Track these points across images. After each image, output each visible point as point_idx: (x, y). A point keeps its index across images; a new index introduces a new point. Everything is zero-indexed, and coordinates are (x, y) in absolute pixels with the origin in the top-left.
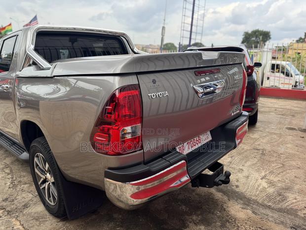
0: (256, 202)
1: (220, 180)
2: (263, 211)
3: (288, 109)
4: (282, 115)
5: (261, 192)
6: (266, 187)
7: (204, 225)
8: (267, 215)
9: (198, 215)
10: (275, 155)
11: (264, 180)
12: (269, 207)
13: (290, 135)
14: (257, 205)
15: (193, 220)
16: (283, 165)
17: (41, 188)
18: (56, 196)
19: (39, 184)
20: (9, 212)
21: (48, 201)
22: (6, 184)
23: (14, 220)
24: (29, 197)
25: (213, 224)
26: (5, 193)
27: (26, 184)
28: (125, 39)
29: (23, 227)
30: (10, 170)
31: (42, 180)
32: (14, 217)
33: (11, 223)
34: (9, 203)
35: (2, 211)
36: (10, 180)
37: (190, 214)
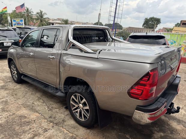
0: (183, 121)
1: (174, 111)
5: (184, 116)
6: (185, 113)
7: (162, 132)
9: (157, 128)
10: (184, 96)
11: (183, 110)
14: (184, 123)
15: (155, 130)
17: (73, 112)
18: (88, 116)
19: (72, 109)
20: (56, 124)
21: (79, 119)
22: (45, 108)
23: (61, 128)
24: (63, 116)
25: (167, 132)
26: (48, 114)
27: (56, 109)
28: (108, 31)
29: (69, 132)
30: (43, 100)
31: (76, 107)
32: (61, 127)
33: (61, 130)
34: (53, 119)
35: (52, 123)
36: (46, 106)
37: (153, 127)
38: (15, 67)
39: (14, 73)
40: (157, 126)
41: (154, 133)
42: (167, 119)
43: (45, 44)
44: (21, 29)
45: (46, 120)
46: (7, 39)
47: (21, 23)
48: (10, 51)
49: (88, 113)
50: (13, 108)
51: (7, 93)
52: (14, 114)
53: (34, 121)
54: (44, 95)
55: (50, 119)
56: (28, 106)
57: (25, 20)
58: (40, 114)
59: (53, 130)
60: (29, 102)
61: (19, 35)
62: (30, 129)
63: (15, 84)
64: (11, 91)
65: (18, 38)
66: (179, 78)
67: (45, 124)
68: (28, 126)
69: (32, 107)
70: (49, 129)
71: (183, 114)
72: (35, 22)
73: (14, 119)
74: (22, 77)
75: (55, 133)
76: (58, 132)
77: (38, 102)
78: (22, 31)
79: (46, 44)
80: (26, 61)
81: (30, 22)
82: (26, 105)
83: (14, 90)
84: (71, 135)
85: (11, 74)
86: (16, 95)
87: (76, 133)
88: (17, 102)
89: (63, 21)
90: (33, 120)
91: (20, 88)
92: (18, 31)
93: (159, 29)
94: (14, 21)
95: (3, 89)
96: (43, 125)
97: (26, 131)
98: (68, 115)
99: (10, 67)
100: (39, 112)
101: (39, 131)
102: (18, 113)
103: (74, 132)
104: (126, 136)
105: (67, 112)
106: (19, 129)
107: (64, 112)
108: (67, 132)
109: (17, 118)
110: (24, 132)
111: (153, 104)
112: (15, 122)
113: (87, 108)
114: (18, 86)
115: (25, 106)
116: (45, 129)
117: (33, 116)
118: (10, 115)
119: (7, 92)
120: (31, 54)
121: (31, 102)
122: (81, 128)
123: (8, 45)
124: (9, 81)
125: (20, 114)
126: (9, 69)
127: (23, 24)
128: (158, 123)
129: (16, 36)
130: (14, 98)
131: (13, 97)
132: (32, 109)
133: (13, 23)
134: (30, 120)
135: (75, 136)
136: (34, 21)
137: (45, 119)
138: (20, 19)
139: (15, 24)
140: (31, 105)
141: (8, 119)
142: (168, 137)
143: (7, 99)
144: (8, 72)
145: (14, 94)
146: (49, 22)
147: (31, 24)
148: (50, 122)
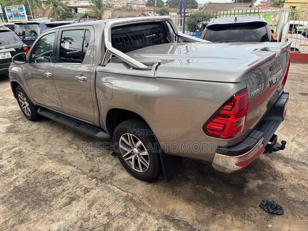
0: (292, 160)
1: (278, 147)
2: (300, 167)
3: (296, 74)
4: (292, 80)
5: (295, 152)
6: (297, 148)
7: (260, 179)
8: (305, 170)
9: (253, 173)
10: (297, 120)
11: (294, 142)
12: (304, 163)
13: (304, 101)
14: (295, 163)
15: (251, 177)
16: (306, 128)
17: (125, 160)
18: (148, 166)
19: (123, 156)
20: (102, 180)
21: (135, 169)
22: (82, 158)
23: (110, 185)
24: (110, 167)
25: (267, 179)
26: (87, 166)
27: (99, 157)
28: (170, 23)
29: (122, 190)
30: (77, 145)
31: (128, 153)
32: (109, 183)
33: (110, 188)
34: (97, 173)
35: (95, 179)
36: (83, 155)
37: (247, 173)
38: (25, 95)
39: (24, 105)
40: (253, 171)
41: (248, 182)
42: (269, 159)
43: (67, 53)
44: (23, 26)
45: (85, 176)
46: (3, 47)
47: (20, 13)
48: (12, 69)
49: (148, 161)
50: (33, 162)
51: (19, 139)
52: (36, 170)
53: (68, 178)
54: (77, 137)
55: (91, 174)
56: (55, 157)
57: (26, 6)
58: (76, 167)
59: (98, 190)
60: (55, 150)
61: (22, 37)
62: (64, 190)
63: (29, 123)
64: (25, 136)
65: (20, 44)
66: (286, 95)
67: (84, 182)
68: (60, 187)
69: (62, 157)
70: (92, 189)
71: (293, 148)
72: (45, 8)
73: (37, 178)
74: (38, 111)
75: (101, 193)
76: (106, 192)
77: (69, 149)
78: (24, 30)
79: (69, 54)
80: (40, 83)
81: (36, 8)
82: (51, 154)
83: (28, 133)
84: (125, 194)
85: (19, 106)
86: (33, 140)
87: (132, 191)
88: (37, 152)
89: (93, 3)
90: (65, 177)
91: (38, 129)
92: (19, 29)
93: (262, 2)
94: (8, 10)
95: (11, 132)
96: (81, 183)
97: (58, 194)
98: (117, 164)
99: (16, 96)
100: (73, 164)
101: (78, 193)
102: (41, 168)
103: (129, 189)
104: (206, 190)
105: (116, 161)
106: (47, 192)
107: (112, 160)
108: (119, 190)
109: (41, 176)
110: (55, 196)
111: (242, 142)
112: (39, 182)
113: (146, 153)
114: (35, 126)
115: (51, 157)
116: (86, 189)
117: (66, 171)
118: (30, 173)
119: (20, 136)
120: (48, 74)
121: (58, 149)
122: (138, 182)
123: (6, 58)
124: (19, 119)
125: (44, 169)
126: (14, 98)
127: (24, 16)
128: (255, 167)
129: (17, 40)
130: (32, 145)
131: (29, 144)
132: (62, 160)
133: (8, 14)
134: (62, 178)
135: (131, 195)
136: (43, 5)
137: (84, 174)
138: (18, 6)
139: (11, 16)
140: (59, 155)
141: (28, 178)
142: (269, 186)
143: (20, 147)
144: (14, 103)
145: (30, 139)
146: (68, 5)
147: (38, 12)
148: (91, 178)
